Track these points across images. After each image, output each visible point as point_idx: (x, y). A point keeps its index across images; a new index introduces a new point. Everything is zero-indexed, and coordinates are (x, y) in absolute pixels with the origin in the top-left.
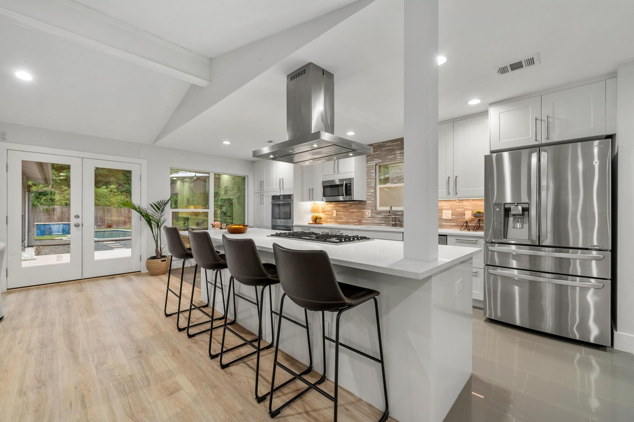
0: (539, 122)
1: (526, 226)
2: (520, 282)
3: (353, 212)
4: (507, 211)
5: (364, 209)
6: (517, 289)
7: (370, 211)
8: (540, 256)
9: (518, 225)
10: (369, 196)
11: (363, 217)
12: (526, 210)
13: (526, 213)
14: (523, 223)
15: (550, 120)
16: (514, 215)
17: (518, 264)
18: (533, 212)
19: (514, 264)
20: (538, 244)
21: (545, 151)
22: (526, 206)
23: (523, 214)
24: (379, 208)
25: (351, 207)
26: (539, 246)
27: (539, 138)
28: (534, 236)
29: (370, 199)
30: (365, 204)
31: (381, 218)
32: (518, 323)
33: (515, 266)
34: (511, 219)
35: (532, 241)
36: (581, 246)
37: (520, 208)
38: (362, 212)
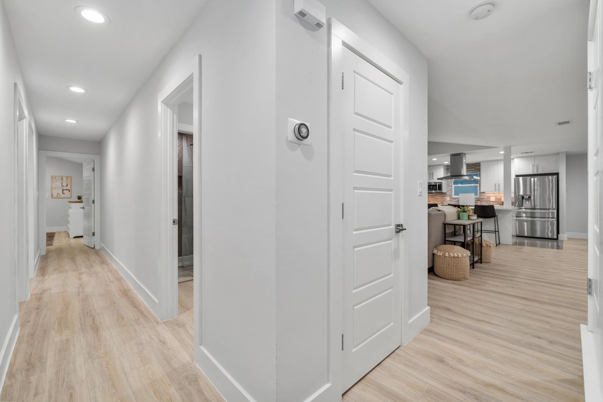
0: (534, 166)
1: (530, 202)
2: (527, 221)
3: (438, 198)
4: (523, 197)
5: (445, 197)
6: (525, 223)
7: (449, 198)
8: (535, 212)
9: (527, 202)
10: (448, 190)
11: (445, 201)
12: (530, 197)
13: (530, 198)
14: (528, 202)
15: (538, 166)
16: (525, 199)
17: (525, 215)
18: (532, 198)
19: (524, 215)
20: (534, 208)
21: (536, 178)
22: (530, 196)
23: (529, 199)
24: (454, 196)
25: (436, 196)
26: (534, 209)
27: (534, 172)
28: (533, 206)
29: (449, 192)
30: (446, 194)
31: (456, 201)
32: (526, 235)
33: (524, 216)
34: (524, 200)
35: (532, 207)
36: (548, 208)
37: (528, 196)
38: (444, 198)
